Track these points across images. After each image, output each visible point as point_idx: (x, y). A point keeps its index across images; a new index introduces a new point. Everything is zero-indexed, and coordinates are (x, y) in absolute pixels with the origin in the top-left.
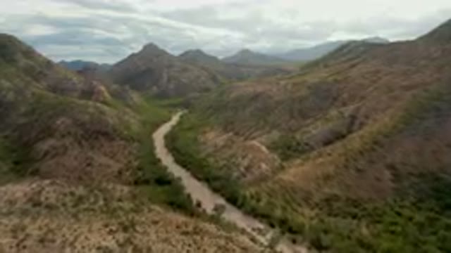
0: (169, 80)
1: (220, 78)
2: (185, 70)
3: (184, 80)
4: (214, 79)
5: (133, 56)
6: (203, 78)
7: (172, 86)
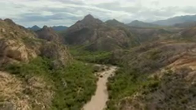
0: (98, 37)
1: (132, 35)
2: (109, 29)
3: (108, 37)
4: (128, 35)
5: (79, 22)
6: (122, 35)
7: (99, 41)
